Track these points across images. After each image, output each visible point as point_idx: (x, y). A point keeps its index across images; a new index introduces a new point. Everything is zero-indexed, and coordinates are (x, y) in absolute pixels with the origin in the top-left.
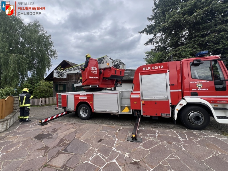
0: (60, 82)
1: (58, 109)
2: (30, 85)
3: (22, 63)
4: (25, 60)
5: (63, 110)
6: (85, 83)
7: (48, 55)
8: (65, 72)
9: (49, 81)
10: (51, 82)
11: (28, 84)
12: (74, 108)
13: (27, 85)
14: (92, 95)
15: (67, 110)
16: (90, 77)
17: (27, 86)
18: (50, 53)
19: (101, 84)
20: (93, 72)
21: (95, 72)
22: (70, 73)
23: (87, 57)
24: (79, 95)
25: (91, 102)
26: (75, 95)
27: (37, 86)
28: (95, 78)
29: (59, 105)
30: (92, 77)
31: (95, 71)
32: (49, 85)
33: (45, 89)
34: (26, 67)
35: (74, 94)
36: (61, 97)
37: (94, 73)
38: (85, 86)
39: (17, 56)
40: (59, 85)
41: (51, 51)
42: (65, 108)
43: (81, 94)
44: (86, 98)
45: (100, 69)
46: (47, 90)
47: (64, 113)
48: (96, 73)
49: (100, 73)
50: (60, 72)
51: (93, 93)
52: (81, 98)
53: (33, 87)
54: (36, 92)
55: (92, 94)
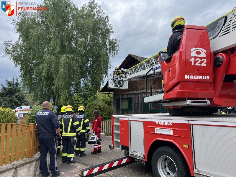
0: (124, 94)
1: (113, 148)
2: (82, 99)
3: (74, 66)
4: (76, 61)
5: (122, 153)
6: (173, 94)
7: (107, 49)
8: (125, 77)
9: (109, 93)
10: (110, 95)
11: (80, 98)
12: (143, 153)
13: (78, 99)
14: (188, 127)
15: (130, 155)
16: (187, 77)
17: (78, 101)
18: (108, 47)
19: (221, 96)
20: (195, 62)
21: (201, 62)
22: (134, 78)
23: (175, 25)
24: (153, 124)
25: (185, 146)
26: (146, 123)
27: (90, 101)
28: (201, 77)
29: (115, 140)
30: (192, 77)
31: (201, 58)
32: (109, 99)
33: (100, 106)
34: (78, 72)
35: (143, 120)
36: (119, 124)
37: (197, 64)
38: (171, 100)
39: (68, 57)
40: (122, 99)
41: (111, 42)
42: (125, 148)
43: (160, 121)
44: (170, 132)
45: (216, 53)
46: (103, 107)
47: (124, 161)
48: (203, 64)
49: (214, 63)
50: (117, 79)
51: (191, 122)
52: (158, 131)
53: (85, 102)
54: (88, 111)
55: (186, 122)
